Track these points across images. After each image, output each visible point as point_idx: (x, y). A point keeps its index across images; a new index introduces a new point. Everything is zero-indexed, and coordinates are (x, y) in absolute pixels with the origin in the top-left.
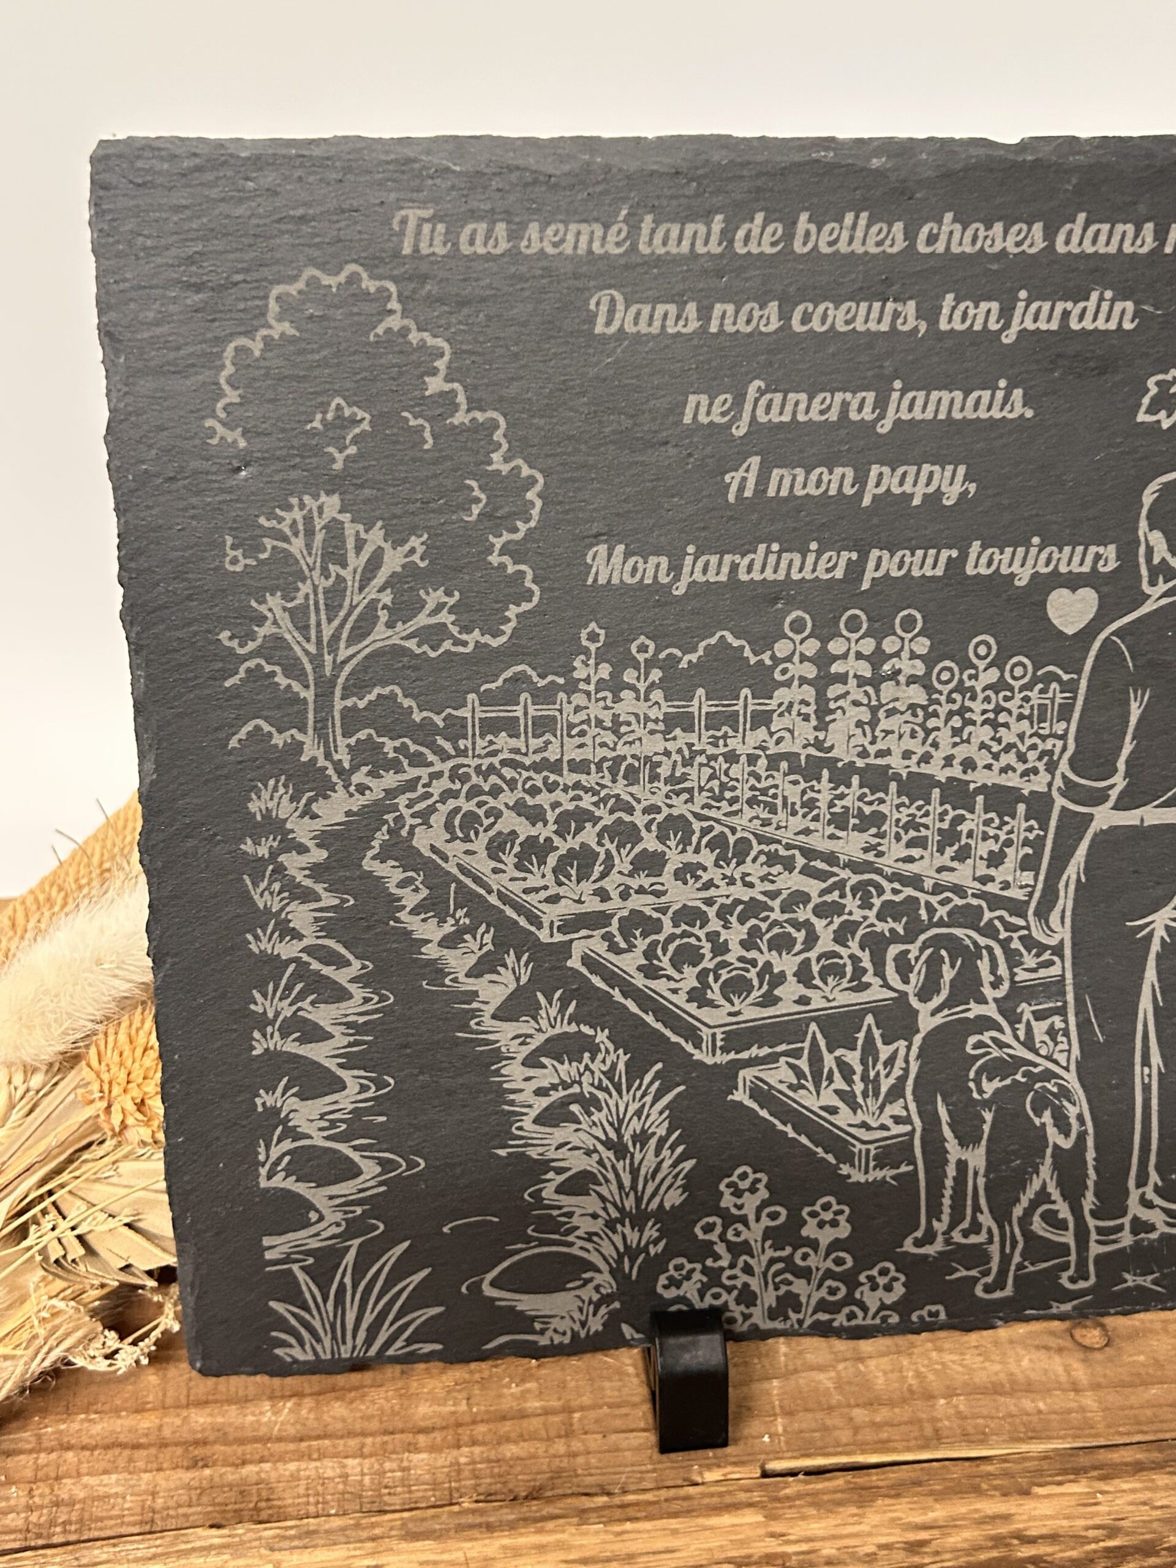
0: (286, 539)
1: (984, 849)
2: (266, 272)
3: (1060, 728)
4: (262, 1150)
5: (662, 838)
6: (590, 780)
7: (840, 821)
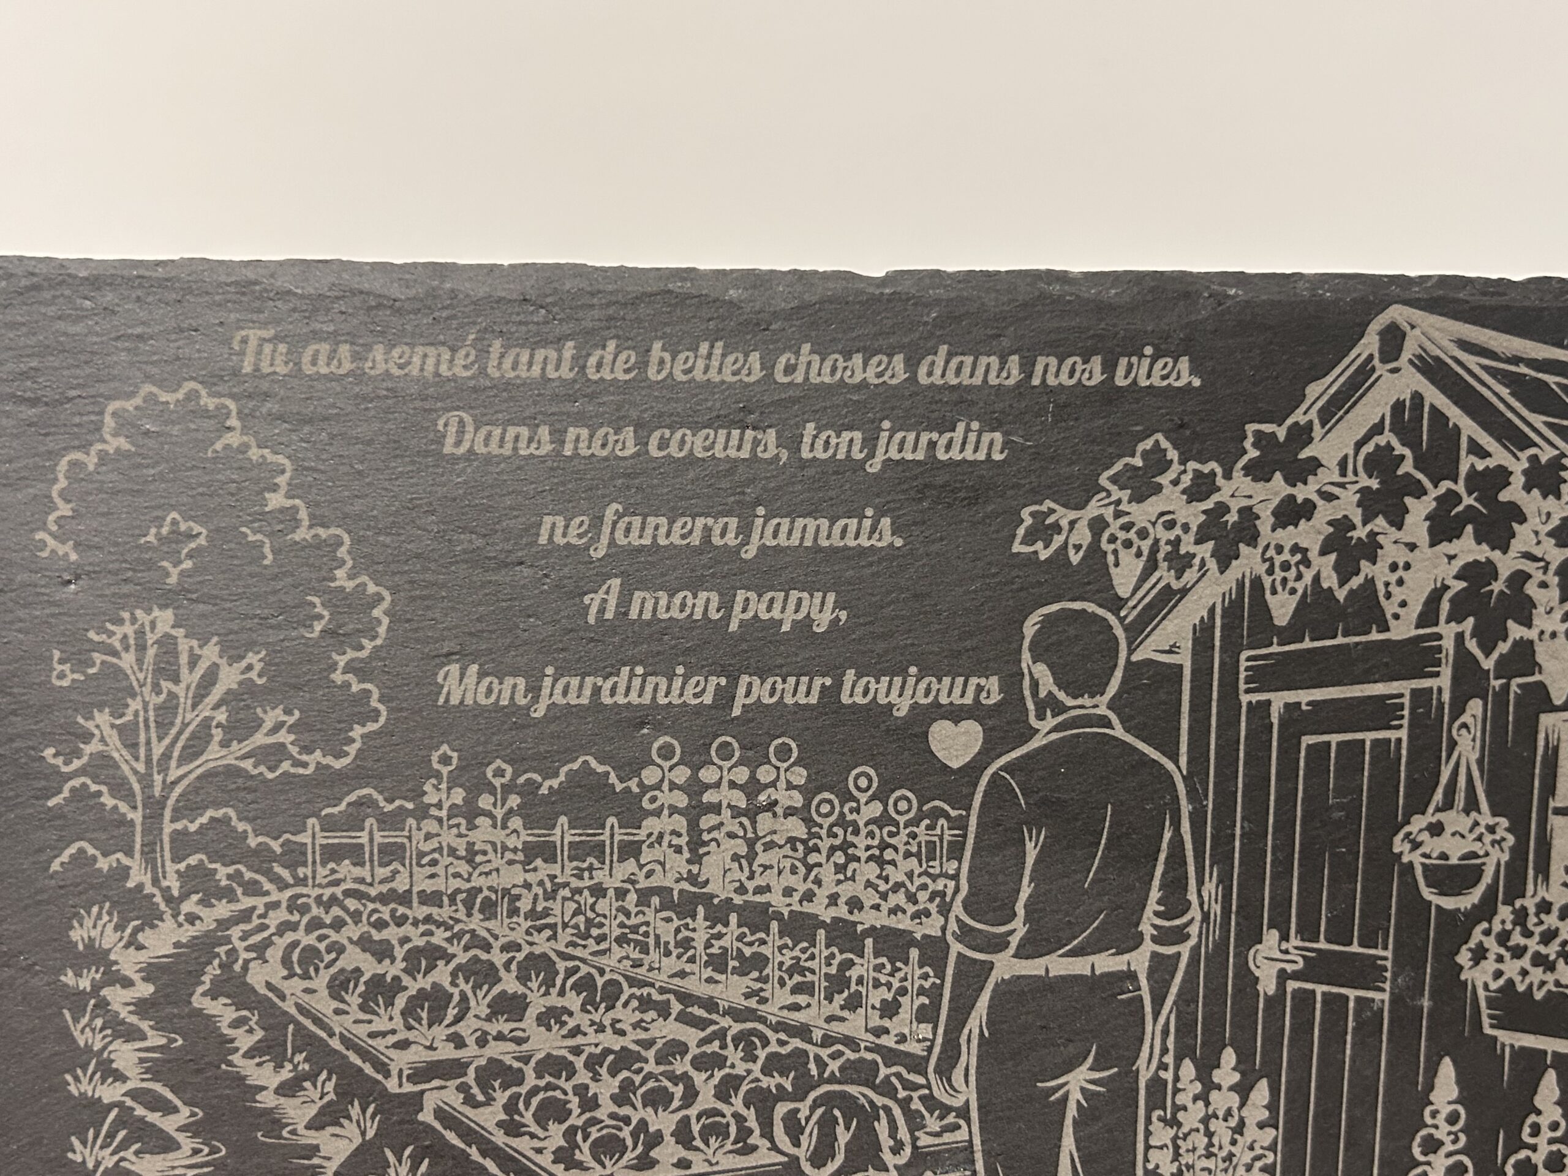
0: (115, 654)
1: (876, 997)
2: (102, 388)
3: (951, 867)
5: (523, 979)
6: (443, 913)
7: (718, 963)
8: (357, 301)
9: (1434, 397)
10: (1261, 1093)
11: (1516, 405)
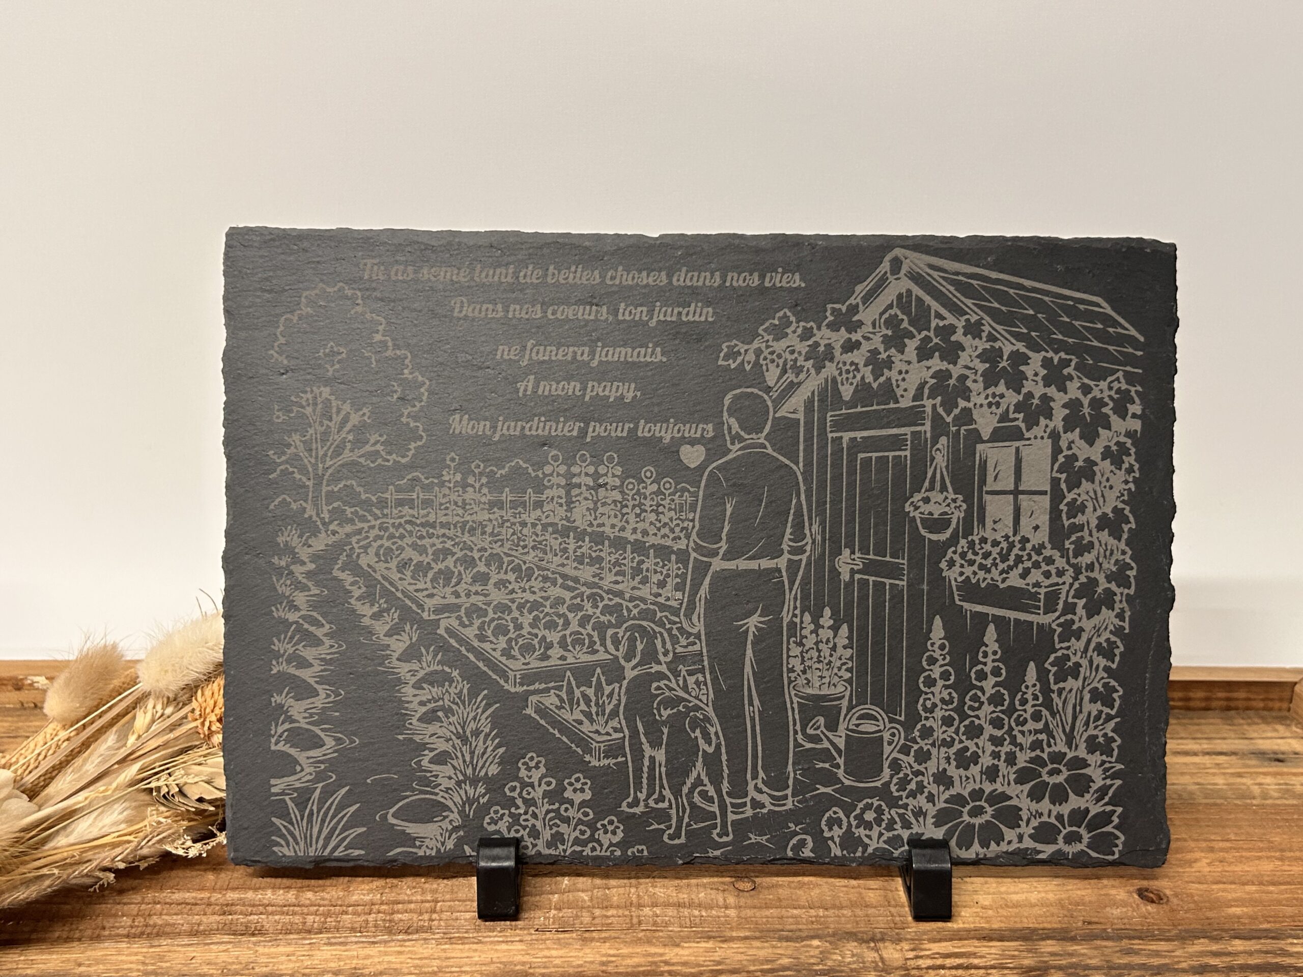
0: (303, 407)
1: (655, 578)
2: (301, 286)
3: (691, 516)
4: (273, 727)
5: (488, 565)
6: (450, 533)
7: (580, 560)
8: (416, 247)
9: (917, 291)
10: (844, 630)
11: (958, 295)
